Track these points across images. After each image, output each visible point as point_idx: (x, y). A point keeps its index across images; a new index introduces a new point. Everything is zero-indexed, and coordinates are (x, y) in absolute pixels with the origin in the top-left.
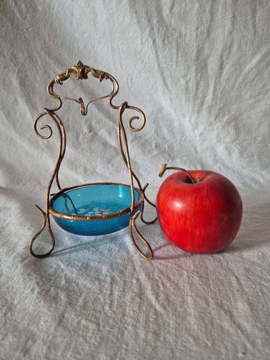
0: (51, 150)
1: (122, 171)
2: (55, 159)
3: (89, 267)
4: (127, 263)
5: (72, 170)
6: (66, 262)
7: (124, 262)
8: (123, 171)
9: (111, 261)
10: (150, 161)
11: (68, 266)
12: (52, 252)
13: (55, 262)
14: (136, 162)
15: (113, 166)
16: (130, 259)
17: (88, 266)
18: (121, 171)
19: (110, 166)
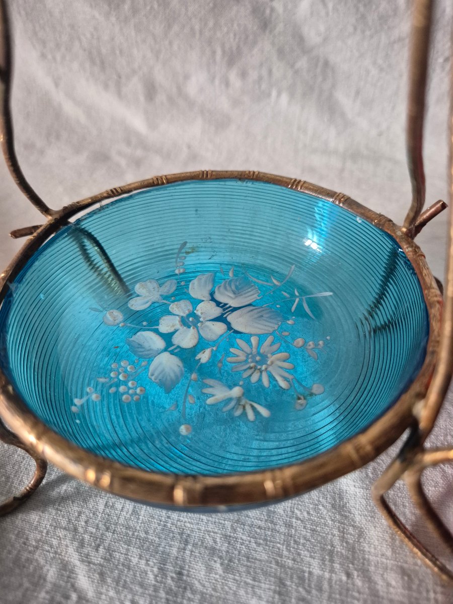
0: (27, 14)
1: (274, 93)
2: (45, 47)
3: (189, 594)
4: (344, 578)
5: (106, 86)
6: (97, 548)
7: (332, 571)
8: (279, 94)
9: (277, 563)
10: (380, 61)
11: (102, 574)
12: (44, 482)
13: (55, 542)
14: (326, 63)
15: (243, 75)
16: (354, 548)
17: (185, 588)
18: (269, 95)
19: (233, 76)
